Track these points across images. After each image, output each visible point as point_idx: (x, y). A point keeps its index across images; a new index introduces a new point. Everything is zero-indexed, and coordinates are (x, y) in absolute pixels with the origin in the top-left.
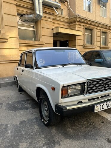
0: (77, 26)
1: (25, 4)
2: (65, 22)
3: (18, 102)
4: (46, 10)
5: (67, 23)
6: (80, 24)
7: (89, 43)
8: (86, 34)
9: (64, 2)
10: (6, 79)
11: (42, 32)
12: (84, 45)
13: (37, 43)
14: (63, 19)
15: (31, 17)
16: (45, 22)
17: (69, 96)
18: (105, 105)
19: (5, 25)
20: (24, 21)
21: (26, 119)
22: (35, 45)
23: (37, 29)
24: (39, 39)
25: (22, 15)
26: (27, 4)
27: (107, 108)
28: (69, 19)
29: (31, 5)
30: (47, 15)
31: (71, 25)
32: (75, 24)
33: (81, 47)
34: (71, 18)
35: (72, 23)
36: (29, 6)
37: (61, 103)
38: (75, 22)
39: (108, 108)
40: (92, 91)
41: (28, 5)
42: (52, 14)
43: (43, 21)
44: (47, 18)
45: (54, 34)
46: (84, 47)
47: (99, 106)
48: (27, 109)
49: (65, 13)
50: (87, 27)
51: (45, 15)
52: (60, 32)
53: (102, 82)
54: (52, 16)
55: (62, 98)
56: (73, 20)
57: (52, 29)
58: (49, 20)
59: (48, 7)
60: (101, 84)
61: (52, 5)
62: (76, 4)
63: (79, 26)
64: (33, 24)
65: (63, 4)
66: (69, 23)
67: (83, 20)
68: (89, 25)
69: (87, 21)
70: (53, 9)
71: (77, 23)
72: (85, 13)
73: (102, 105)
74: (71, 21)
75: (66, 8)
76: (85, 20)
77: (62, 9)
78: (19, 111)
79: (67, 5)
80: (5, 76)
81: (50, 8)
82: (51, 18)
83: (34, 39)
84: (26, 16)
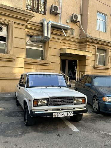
0: (87, 46)
1: (34, 26)
2: (75, 42)
3: (13, 112)
4: (55, 31)
5: (78, 42)
6: (91, 44)
7: (102, 64)
8: (99, 54)
9: (76, 22)
10: (9, 94)
11: (49, 51)
12: (95, 66)
13: (43, 62)
14: (73, 39)
15: (40, 39)
16: (53, 43)
17: (38, 106)
18: (61, 114)
19: (14, 47)
20: (33, 41)
21: (15, 122)
22: (41, 64)
23: (44, 48)
24: (46, 58)
25: (31, 36)
26: (36, 27)
27: (62, 116)
28: (80, 39)
29: (40, 28)
30: (56, 36)
31: (81, 45)
32: (85, 44)
33: (92, 68)
34: (81, 38)
35: (82, 43)
36: (39, 29)
37: (33, 109)
38: (86, 42)
39: (64, 116)
40: (54, 104)
41: (38, 27)
42: (61, 35)
43: (51, 42)
44: (56, 39)
45: (61, 54)
46: (94, 68)
47: (56, 114)
48: (18, 116)
49: (76, 33)
50: (99, 47)
51: (53, 36)
52: (67, 52)
53: (60, 99)
54: (61, 37)
55: (33, 106)
56: (84, 40)
57: (60, 49)
58: (58, 41)
59: (57, 29)
60: (60, 101)
61: (60, 27)
62: (89, 24)
63: (90, 47)
64: (41, 44)
65: (75, 24)
66: (80, 43)
67: (95, 41)
68: (102, 46)
69: (99, 41)
70: (61, 31)
71: (88, 43)
72: (98, 33)
73: (58, 113)
74: (81, 41)
75: (78, 28)
76: (96, 41)
77: (74, 29)
78: (12, 117)
79: (79, 25)
80: (8, 91)
81: (59, 30)
82: (59, 39)
83: (41, 58)
84: (35, 37)
